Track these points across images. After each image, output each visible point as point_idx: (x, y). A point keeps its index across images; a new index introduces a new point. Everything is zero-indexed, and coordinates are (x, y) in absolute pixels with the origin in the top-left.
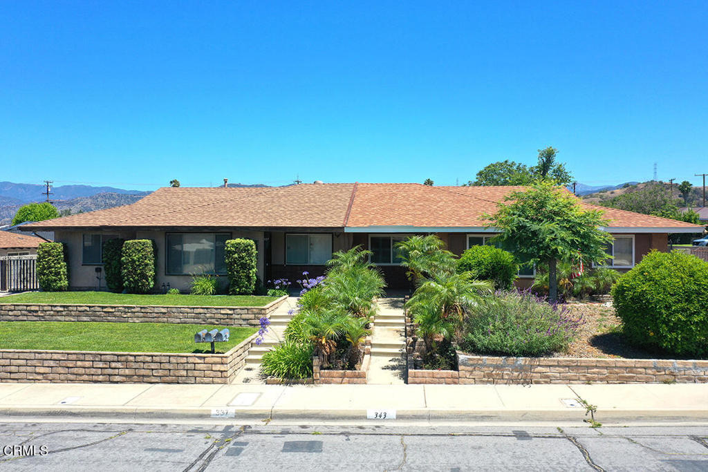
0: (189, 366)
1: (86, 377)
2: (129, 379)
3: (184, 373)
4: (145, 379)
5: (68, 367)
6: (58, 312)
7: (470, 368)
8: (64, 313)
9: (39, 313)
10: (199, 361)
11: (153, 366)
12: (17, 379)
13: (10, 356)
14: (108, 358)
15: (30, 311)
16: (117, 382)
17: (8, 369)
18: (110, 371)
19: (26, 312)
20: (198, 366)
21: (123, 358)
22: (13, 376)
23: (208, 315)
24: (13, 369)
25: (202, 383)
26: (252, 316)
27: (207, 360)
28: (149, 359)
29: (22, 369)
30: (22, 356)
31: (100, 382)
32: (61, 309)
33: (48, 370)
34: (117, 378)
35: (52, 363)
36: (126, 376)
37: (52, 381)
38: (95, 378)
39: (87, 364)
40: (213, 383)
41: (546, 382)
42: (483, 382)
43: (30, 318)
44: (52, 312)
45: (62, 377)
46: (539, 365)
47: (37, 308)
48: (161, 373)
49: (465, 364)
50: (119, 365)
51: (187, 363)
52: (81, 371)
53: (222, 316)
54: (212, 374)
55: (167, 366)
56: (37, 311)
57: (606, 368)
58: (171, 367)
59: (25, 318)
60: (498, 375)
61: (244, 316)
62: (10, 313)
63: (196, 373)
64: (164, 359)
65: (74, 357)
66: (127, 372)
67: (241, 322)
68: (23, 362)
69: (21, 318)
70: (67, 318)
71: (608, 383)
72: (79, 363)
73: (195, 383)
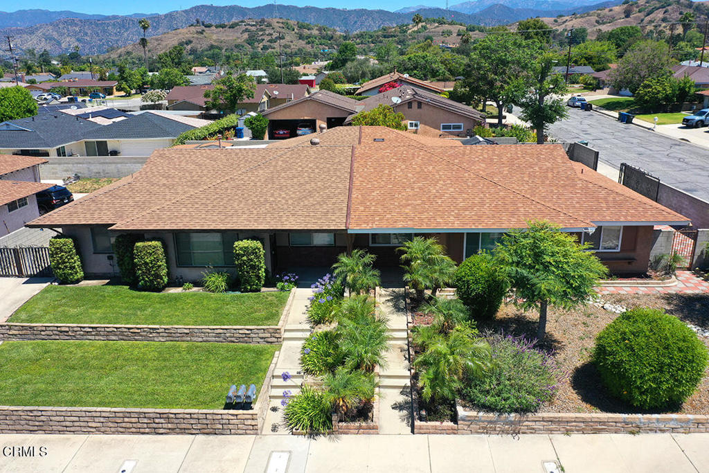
0: (224, 421)
1: (134, 430)
2: (172, 431)
3: (220, 426)
4: (187, 431)
5: (117, 423)
6: (88, 332)
7: (468, 423)
8: (93, 333)
9: (70, 333)
10: (233, 418)
11: (192, 421)
12: (73, 432)
13: (63, 414)
14: (151, 415)
15: (61, 332)
16: (162, 434)
17: (64, 424)
18: (155, 425)
19: (57, 333)
20: (231, 422)
21: (165, 416)
22: (68, 429)
23: (228, 335)
24: (68, 424)
25: (237, 434)
26: (269, 335)
27: (239, 417)
28: (188, 416)
29: (76, 424)
30: (74, 414)
31: (148, 433)
32: (91, 330)
33: (99, 425)
34: (161, 431)
35: (102, 420)
36: (169, 429)
37: (104, 432)
38: (142, 430)
39: (133, 420)
40: (246, 434)
41: (531, 433)
42: (478, 433)
43: (62, 337)
44: (82, 332)
45: (113, 430)
46: (527, 421)
47: (67, 329)
48: (199, 426)
49: (464, 420)
50: (162, 421)
51: (222, 419)
52: (129, 425)
53: (241, 336)
54: (245, 427)
55: (205, 421)
56: (67, 332)
57: (583, 422)
58: (208, 422)
59: (58, 337)
60: (491, 428)
61: (261, 335)
62: (43, 333)
63: (230, 427)
64: (201, 416)
65: (121, 415)
66: (170, 426)
67: (259, 340)
68: (77, 419)
69: (53, 337)
70: (97, 338)
71: (583, 433)
72: (126, 420)
73: (231, 434)
